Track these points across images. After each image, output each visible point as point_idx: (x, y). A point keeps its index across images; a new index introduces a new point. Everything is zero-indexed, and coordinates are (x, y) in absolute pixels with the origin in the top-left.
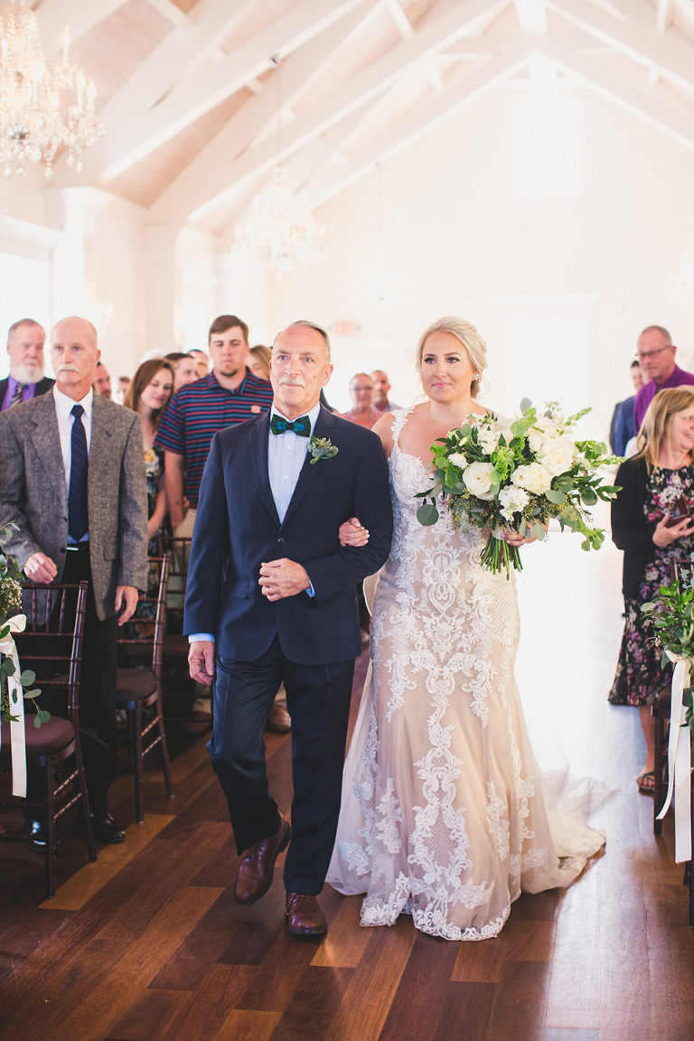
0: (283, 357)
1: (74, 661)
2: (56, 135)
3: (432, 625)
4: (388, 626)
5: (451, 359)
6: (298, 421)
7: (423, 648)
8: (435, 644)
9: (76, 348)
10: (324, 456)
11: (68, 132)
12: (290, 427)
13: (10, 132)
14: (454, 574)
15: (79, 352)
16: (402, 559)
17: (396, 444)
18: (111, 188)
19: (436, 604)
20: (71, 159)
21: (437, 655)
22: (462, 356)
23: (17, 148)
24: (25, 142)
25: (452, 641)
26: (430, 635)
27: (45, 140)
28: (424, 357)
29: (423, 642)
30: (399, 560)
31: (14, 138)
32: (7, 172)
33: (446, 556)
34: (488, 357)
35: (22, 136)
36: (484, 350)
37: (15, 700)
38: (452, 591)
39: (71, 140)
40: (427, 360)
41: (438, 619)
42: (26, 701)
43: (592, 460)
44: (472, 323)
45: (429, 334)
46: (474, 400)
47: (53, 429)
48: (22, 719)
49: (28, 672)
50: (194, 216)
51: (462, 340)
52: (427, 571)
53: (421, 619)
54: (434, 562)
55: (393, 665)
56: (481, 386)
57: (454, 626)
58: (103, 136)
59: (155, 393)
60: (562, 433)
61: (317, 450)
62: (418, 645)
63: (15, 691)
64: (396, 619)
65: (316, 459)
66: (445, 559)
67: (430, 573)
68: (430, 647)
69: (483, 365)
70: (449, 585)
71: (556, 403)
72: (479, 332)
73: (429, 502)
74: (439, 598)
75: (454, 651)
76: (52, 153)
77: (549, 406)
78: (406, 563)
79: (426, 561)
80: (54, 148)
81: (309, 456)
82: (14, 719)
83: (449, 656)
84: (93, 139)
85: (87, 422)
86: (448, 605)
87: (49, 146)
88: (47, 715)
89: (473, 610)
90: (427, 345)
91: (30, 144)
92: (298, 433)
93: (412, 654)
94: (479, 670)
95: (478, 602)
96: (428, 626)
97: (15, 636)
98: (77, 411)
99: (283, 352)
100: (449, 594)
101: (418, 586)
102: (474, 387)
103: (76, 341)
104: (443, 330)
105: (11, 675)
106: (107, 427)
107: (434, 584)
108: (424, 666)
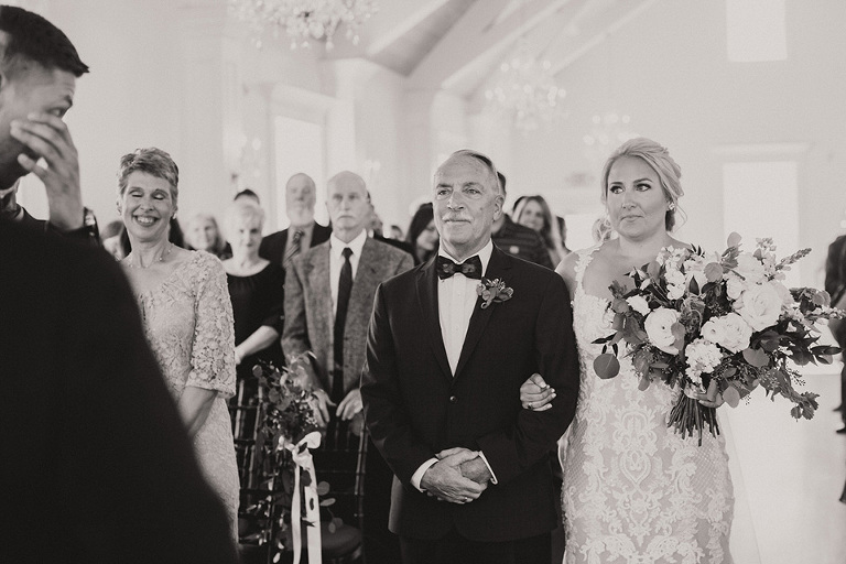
0: (443, 192)
1: (360, 474)
2: (335, 12)
3: (625, 502)
4: (578, 506)
5: (639, 186)
6: (468, 262)
7: (618, 532)
8: (631, 526)
9: (352, 197)
10: (496, 298)
11: (346, 10)
12: (458, 269)
13: (297, 11)
14: (648, 440)
15: (355, 201)
16: (589, 421)
17: (580, 286)
18: (377, 59)
19: (630, 477)
20: (349, 33)
21: (634, 539)
22: (655, 183)
23: (303, 25)
24: (309, 19)
25: (650, 520)
26: (623, 514)
27: (325, 18)
28: (610, 187)
29: (617, 524)
30: (585, 420)
31: (299, 16)
32: (294, 46)
33: (639, 417)
34: (683, 182)
35: (307, 15)
36: (678, 175)
37: (312, 507)
38: (647, 460)
39: (349, 17)
40: (613, 189)
41: (631, 494)
42: (321, 508)
43: (808, 313)
44: (663, 145)
45: (614, 159)
46: (669, 233)
47: (326, 268)
48: (318, 524)
49: (323, 483)
50: (449, 83)
51: (654, 165)
52: (618, 436)
53: (611, 495)
54: (626, 425)
55: (588, 552)
56: (677, 217)
57: (651, 502)
58: (376, 13)
59: (430, 237)
60: (772, 278)
61: (488, 292)
62: (612, 528)
63: (312, 500)
64: (585, 497)
65: (488, 304)
66: (638, 422)
67: (621, 439)
68: (625, 528)
69: (678, 192)
70: (643, 454)
71: (769, 241)
72: (670, 155)
73: (610, 350)
74: (632, 468)
75: (653, 534)
76: (331, 29)
77: (761, 244)
78: (594, 426)
79: (615, 424)
80: (334, 24)
81: (480, 300)
82: (311, 524)
83: (647, 540)
84: (368, 16)
85: (354, 261)
86: (642, 476)
87: (329, 23)
88: (340, 520)
89: (673, 483)
90: (613, 171)
91: (314, 21)
92: (469, 275)
93: (606, 539)
94: (684, 555)
95: (676, 474)
96: (620, 503)
97: (311, 451)
98: (347, 253)
99: (444, 186)
100: (643, 463)
101: (607, 454)
102: (669, 219)
103: (354, 190)
104: (632, 154)
105: (308, 485)
106: (372, 265)
107: (626, 451)
108: (621, 553)
